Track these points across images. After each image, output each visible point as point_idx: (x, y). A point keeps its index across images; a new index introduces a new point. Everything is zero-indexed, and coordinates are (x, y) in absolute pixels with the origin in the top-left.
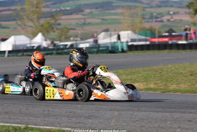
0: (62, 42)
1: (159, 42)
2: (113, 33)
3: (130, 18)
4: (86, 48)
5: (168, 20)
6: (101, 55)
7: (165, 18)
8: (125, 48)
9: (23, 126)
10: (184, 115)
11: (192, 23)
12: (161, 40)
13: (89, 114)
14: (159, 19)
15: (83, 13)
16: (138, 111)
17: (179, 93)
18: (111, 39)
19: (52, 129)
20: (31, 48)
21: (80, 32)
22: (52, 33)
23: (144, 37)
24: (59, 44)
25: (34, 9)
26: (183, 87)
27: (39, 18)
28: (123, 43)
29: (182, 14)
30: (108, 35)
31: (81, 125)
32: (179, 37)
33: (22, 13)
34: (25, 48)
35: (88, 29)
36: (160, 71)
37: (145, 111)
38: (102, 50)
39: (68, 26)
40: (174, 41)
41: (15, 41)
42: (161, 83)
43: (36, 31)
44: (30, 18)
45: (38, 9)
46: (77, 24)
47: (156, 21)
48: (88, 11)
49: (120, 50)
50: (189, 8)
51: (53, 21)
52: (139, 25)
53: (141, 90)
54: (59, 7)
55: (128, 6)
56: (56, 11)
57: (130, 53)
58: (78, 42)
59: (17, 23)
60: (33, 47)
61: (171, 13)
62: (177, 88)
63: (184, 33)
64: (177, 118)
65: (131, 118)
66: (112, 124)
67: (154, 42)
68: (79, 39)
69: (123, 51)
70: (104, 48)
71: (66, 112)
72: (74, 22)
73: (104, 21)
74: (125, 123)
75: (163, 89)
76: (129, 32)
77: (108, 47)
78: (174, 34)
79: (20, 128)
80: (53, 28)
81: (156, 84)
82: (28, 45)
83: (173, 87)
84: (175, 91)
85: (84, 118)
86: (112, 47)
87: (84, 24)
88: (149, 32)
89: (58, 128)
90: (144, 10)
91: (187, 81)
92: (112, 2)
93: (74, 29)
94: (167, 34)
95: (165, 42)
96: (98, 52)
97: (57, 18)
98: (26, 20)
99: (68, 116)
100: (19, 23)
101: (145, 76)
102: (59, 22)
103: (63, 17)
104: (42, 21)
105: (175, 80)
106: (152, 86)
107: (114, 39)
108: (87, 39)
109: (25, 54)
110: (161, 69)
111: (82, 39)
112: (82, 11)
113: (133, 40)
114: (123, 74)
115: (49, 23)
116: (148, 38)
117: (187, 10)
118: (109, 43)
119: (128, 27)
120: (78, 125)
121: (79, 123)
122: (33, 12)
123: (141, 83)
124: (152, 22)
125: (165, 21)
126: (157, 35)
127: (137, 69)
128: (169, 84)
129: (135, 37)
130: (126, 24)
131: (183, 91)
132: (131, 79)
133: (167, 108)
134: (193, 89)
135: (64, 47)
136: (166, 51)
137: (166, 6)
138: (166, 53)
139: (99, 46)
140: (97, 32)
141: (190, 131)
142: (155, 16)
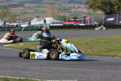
0: (11, 23)
1: (68, 24)
2: (41, 18)
3: (52, 10)
4: (25, 27)
5: (74, 11)
7: (73, 10)
8: (48, 28)
10: (80, 69)
11: (88, 13)
12: (69, 23)
13: (23, 67)
14: (69, 11)
16: (53, 66)
18: (40, 22)
21: (22, 18)
22: (5, 18)
23: (59, 21)
24: (9, 25)
28: (47, 24)
30: (38, 20)
32: (80, 21)
37: (57, 66)
38: (35, 28)
39: (15, 14)
40: (77, 24)
46: (21, 13)
47: (67, 12)
48: (27, 5)
50: (87, 5)
51: (6, 11)
52: (57, 14)
54: (10, 3)
56: (8, 5)
57: (51, 31)
58: (21, 23)
61: (76, 7)
63: (83, 19)
65: (48, 71)
67: (66, 24)
71: (10, 67)
72: (19, 12)
73: (36, 12)
74: (44, 74)
76: (51, 18)
77: (38, 27)
78: (77, 20)
80: (6, 15)
85: (20, 70)
87: (25, 13)
88: (62, 18)
89: (4, 76)
90: (60, 5)
91: (83, 48)
93: (19, 16)
94: (73, 20)
95: (72, 24)
96: (32, 30)
97: (9, 9)
99: (10, 69)
102: (10, 11)
103: (13, 9)
107: (42, 22)
108: (26, 22)
111: (24, 22)
112: (24, 5)
113: (53, 23)
115: (3, 12)
116: (62, 22)
117: (85, 6)
118: (38, 24)
119: (51, 15)
120: (16, 75)
121: (17, 73)
124: (65, 12)
125: (73, 12)
126: (67, 20)
129: (55, 21)
130: (50, 14)
133: (71, 65)
134: (87, 53)
135: (12, 26)
136: (73, 29)
137: (73, 3)
138: (72, 31)
139: (33, 26)
140: (32, 17)
141: (83, 79)
142: (67, 9)
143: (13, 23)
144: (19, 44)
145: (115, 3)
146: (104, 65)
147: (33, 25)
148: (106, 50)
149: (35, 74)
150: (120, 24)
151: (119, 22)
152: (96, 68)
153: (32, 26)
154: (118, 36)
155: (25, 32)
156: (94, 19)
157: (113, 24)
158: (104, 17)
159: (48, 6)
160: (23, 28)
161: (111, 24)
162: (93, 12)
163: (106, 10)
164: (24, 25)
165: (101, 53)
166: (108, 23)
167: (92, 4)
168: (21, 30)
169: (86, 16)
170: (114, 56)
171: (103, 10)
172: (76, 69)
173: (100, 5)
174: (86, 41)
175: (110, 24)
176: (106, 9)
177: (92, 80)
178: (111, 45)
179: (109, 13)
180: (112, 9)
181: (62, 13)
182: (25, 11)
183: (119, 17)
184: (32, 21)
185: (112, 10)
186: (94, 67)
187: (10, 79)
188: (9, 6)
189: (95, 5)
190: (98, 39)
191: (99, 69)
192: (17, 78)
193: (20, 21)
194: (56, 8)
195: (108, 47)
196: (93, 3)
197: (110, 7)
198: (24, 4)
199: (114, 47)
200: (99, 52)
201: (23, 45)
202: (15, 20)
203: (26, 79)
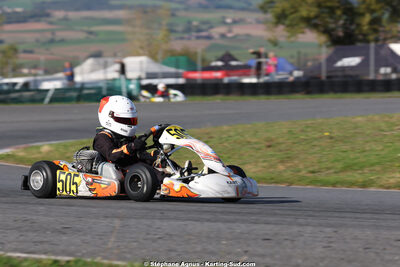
0: (7, 77)
1: (204, 79)
2: (110, 60)
4: (56, 90)
5: (223, 36)
6: (86, 104)
7: (216, 31)
10: (255, 227)
11: (270, 41)
12: (207, 75)
13: (62, 224)
14: (204, 34)
15: (49, 19)
16: (161, 219)
21: (42, 58)
23: (172, 70)
24: (1, 82)
26: (251, 170)
28: (129, 80)
29: (251, 23)
30: (100, 64)
31: (46, 246)
32: (245, 70)
35: (60, 51)
36: (206, 138)
37: (176, 219)
38: (90, 94)
40: (234, 78)
46: (37, 41)
47: (198, 38)
48: (59, 14)
50: (265, 12)
52: (165, 47)
55: (141, 6)
58: (39, 78)
61: (229, 21)
63: (253, 62)
64: (241, 233)
65: (148, 234)
66: (110, 245)
67: (195, 79)
68: (40, 72)
70: (92, 91)
71: (15, 221)
72: (30, 38)
73: (92, 37)
74: (135, 244)
76: (144, 59)
77: (100, 88)
78: (234, 63)
85: (53, 232)
86: (108, 89)
87: (52, 41)
88: (183, 59)
90: (173, 15)
91: (259, 158)
93: (31, 52)
94: (220, 63)
95: (216, 79)
96: (79, 99)
99: (18, 229)
103: (9, 27)
105: (236, 157)
107: (112, 73)
108: (57, 72)
110: (207, 134)
111: (47, 72)
112: (48, 15)
113: (150, 76)
116: (181, 71)
117: (261, 16)
118: (101, 81)
119: (141, 48)
120: (40, 247)
121: (41, 242)
124: (189, 39)
125: (217, 36)
126: (199, 65)
129: (156, 68)
130: (138, 44)
133: (222, 213)
134: (273, 176)
135: (11, 88)
138: (219, 101)
139: (83, 86)
140: (77, 58)
141: (268, 260)
142: (196, 26)
143: (13, 77)
144: (38, 147)
145: (363, 6)
146: (337, 214)
147: (83, 84)
148: (339, 166)
150: (380, 78)
151: (377, 71)
152: (307, 225)
153: (78, 86)
154: (376, 117)
155: (56, 105)
156: (292, 61)
157: (357, 76)
158: (325, 53)
160: (50, 94)
161: (351, 76)
162: (289, 37)
163: (333, 30)
164: (52, 85)
165: (321, 176)
166: (340, 74)
167: (283, 11)
168: (42, 100)
170: (364, 185)
171: (322, 29)
172: (240, 228)
173: (312, 14)
174: (268, 135)
175: (345, 76)
176: (332, 26)
177: (300, 261)
178: (353, 149)
179: (344, 41)
180: (353, 27)
181: (179, 42)
182: (53, 33)
183: (377, 53)
184: (77, 70)
185: (353, 31)
186: (301, 221)
187: (21, 262)
190: (308, 127)
191: (321, 225)
192: (43, 257)
194: (160, 24)
195: (344, 155)
196: (286, 5)
197: (346, 20)
198: (48, 11)
199: (365, 154)
200: (313, 172)
201: (52, 149)
203: (76, 262)
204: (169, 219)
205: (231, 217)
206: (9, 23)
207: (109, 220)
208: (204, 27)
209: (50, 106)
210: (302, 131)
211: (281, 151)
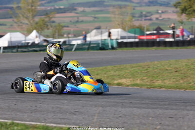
0: (56, 39)
1: (147, 39)
2: (104, 30)
3: (121, 17)
4: (78, 44)
5: (157, 19)
6: (92, 51)
7: (154, 17)
8: (115, 45)
9: (9, 122)
10: (166, 111)
11: (179, 21)
12: (149, 37)
13: (74, 109)
14: (148, 18)
15: (76, 11)
16: (122, 107)
17: (164, 89)
19: (37, 125)
20: (26, 44)
21: (72, 30)
22: (46, 31)
23: (133, 35)
24: (52, 41)
25: (30, 7)
26: (168, 83)
27: (34, 16)
28: (113, 40)
29: (170, 13)
30: (99, 33)
31: (65, 120)
33: (17, 11)
34: (20, 45)
35: (81, 26)
36: (146, 67)
37: (129, 107)
38: (93, 46)
39: (62, 24)
40: (162, 39)
41: (11, 38)
42: (147, 79)
43: (31, 29)
44: (25, 16)
45: (33, 8)
46: (71, 21)
47: (146, 20)
48: (80, 9)
49: (110, 47)
50: (177, 8)
51: (47, 19)
52: (129, 23)
53: (128, 86)
54: (53, 6)
55: (118, 5)
56: (51, 9)
57: (120, 50)
58: (70, 39)
59: (13, 21)
60: (28, 43)
61: (160, 12)
62: (162, 84)
64: (159, 114)
65: (115, 115)
66: (95, 120)
67: (143, 40)
68: (73, 36)
69: (113, 48)
70: (95, 45)
71: (53, 108)
72: (67, 20)
73: (96, 19)
74: (108, 119)
75: (149, 85)
76: (120, 30)
77: (99, 44)
78: (161, 32)
79: (6, 124)
80: (47, 26)
81: (142, 80)
82: (24, 42)
83: (159, 83)
84: (161, 87)
85: (69, 114)
86: (102, 44)
87: (77, 22)
88: (138, 30)
89: (42, 124)
90: (134, 9)
91: (171, 77)
92: (104, 2)
93: (68, 27)
94: (155, 32)
95: (153, 39)
96: (88, 49)
97: (51, 16)
98: (22, 18)
99: (54, 112)
100: (15, 20)
101: (132, 72)
102: (53, 19)
103: (58, 15)
104: (37, 19)
105: (160, 76)
106: (138, 82)
107: (105, 36)
108: (79, 36)
109: (19, 50)
110: (148, 65)
111: (75, 36)
112: (75, 9)
113: (122, 38)
114: (112, 70)
115: (43, 20)
116: (136, 35)
117: (174, 9)
118: (99, 40)
119: (119, 25)
120: (63, 121)
121: (64, 119)
122: (28, 10)
123: (128, 79)
124: (141, 20)
127: (125, 65)
128: (155, 81)
129: (125, 34)
130: (117, 23)
131: (168, 87)
132: (119, 75)
133: (152, 104)
134: (177, 85)
136: (154, 47)
137: (154, 6)
138: (154, 50)
139: (90, 43)
140: (89, 29)
141: (170, 128)
142: (145, 14)
143: (59, 38)
147: (90, 42)
149: (93, 119)
152: (191, 110)
153: (88, 43)
155: (78, 52)
156: (189, 30)
159: (115, 10)
160: (75, 47)
162: (188, 19)
164: (76, 42)
167: (185, 7)
168: (71, 49)
169: (176, 25)
172: (159, 112)
174: (176, 66)
177: (186, 128)
181: (137, 21)
182: (78, 18)
184: (88, 35)
186: (188, 108)
187: (53, 128)
188: (51, 11)
189: (189, 8)
190: (194, 62)
192: (64, 126)
193: (70, 36)
194: (128, 14)
196: (186, 4)
202: (62, 34)
204: (125, 107)
205: (155, 106)
206: (58, 13)
207: (97, 108)
208: (148, 15)
209: (75, 52)
210: (192, 64)
211: (181, 74)
